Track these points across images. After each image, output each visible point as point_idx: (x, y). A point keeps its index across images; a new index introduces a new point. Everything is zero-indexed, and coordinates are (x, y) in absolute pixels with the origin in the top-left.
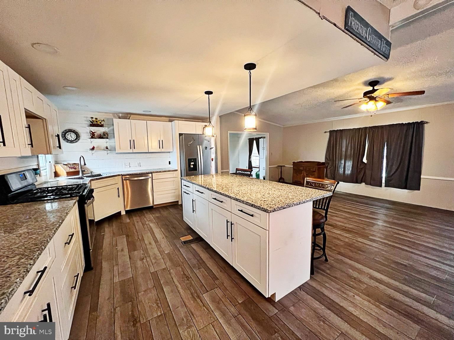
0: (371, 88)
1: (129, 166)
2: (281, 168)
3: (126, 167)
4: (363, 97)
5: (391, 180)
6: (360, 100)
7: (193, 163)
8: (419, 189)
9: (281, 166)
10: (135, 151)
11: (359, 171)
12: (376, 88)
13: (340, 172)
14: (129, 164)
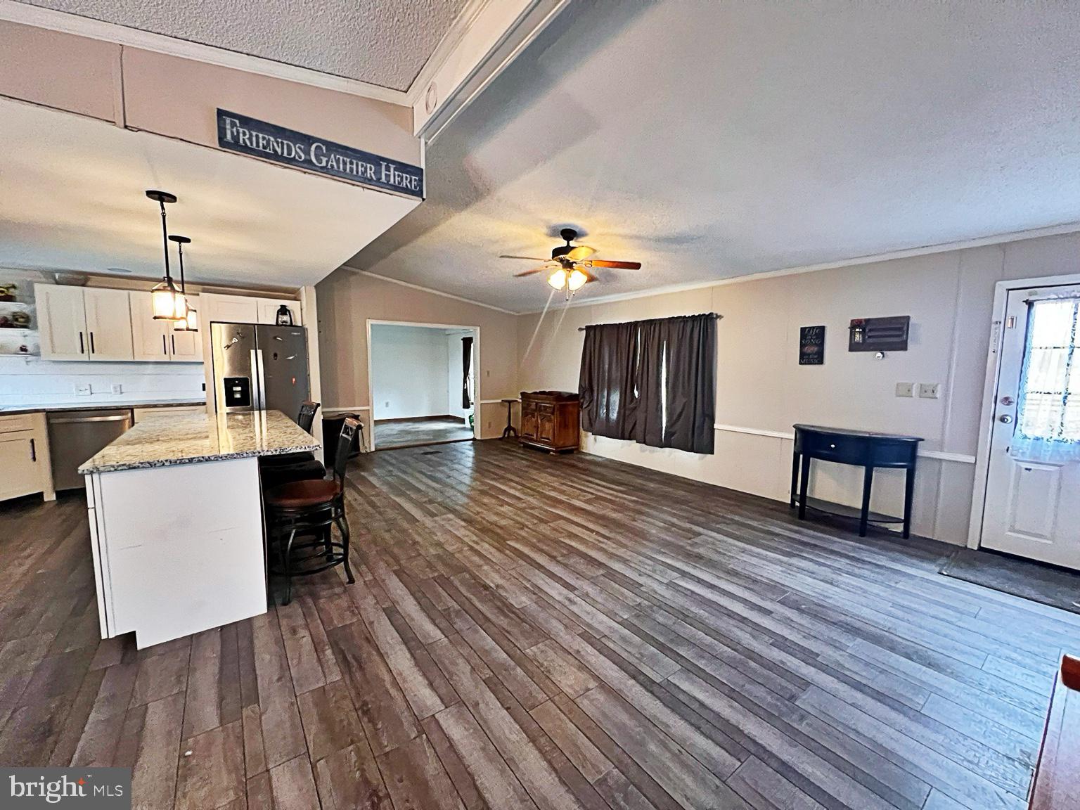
0: (563, 243)
1: (88, 392)
2: (510, 405)
3: (81, 393)
4: (553, 258)
5: (673, 434)
6: (546, 264)
7: (239, 389)
8: (712, 452)
9: (510, 402)
10: (94, 357)
11: (627, 412)
12: (572, 243)
13: (602, 415)
14: (88, 387)
